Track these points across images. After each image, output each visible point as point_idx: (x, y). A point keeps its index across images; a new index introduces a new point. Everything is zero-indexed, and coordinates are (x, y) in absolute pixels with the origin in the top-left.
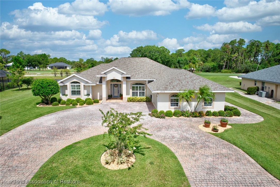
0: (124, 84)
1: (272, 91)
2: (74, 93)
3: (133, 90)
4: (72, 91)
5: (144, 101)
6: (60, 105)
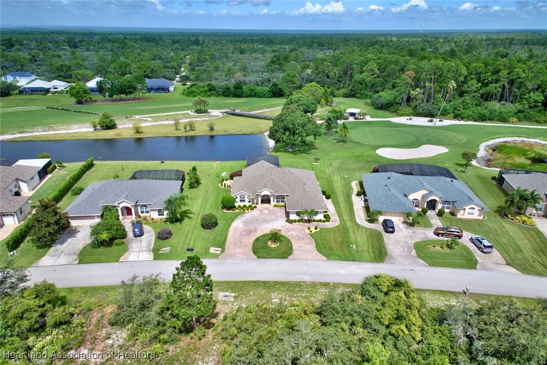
0: (272, 197)
3: (276, 199)
4: (240, 200)
5: (282, 206)
6: (236, 211)
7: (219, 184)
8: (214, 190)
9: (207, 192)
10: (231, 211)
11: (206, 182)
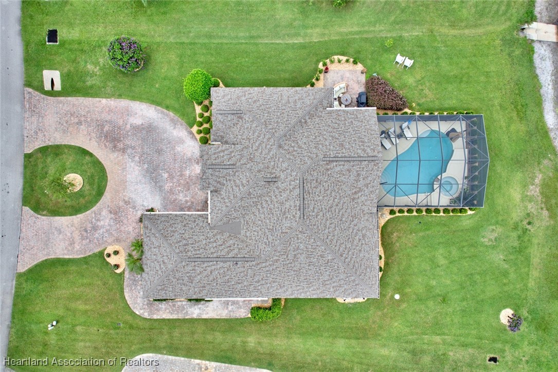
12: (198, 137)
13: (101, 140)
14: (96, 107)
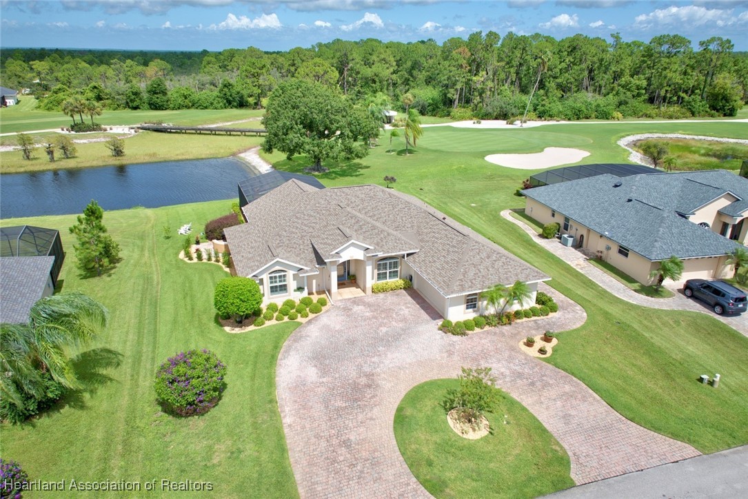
0: (369, 265)
1: (582, 236)
2: (274, 290)
3: (379, 270)
4: (272, 288)
5: (401, 288)
6: (268, 323)
7: (177, 254)
8: (168, 272)
9: (148, 280)
10: (252, 328)
11: (136, 255)
12: (311, 316)
13: (365, 405)
14: (303, 428)
